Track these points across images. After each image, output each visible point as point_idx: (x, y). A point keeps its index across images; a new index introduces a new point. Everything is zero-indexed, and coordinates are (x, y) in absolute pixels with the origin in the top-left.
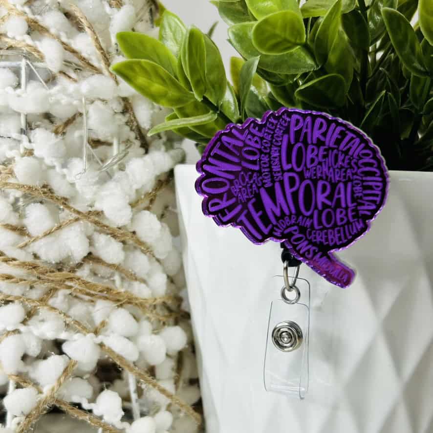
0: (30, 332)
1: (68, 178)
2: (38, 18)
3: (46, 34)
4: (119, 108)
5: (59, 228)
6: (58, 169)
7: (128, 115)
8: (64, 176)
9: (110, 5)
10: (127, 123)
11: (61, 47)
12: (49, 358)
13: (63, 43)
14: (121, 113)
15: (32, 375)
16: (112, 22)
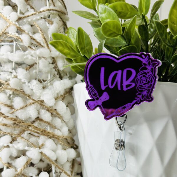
0: (13, 147)
1: (30, 87)
2: (21, 26)
3: (24, 33)
4: (51, 62)
5: (26, 106)
6: (27, 83)
7: (54, 65)
8: (29, 86)
9: (49, 23)
10: (54, 68)
11: (29, 38)
12: (20, 157)
13: (30, 36)
14: (52, 63)
15: (13, 164)
16: (49, 30)
